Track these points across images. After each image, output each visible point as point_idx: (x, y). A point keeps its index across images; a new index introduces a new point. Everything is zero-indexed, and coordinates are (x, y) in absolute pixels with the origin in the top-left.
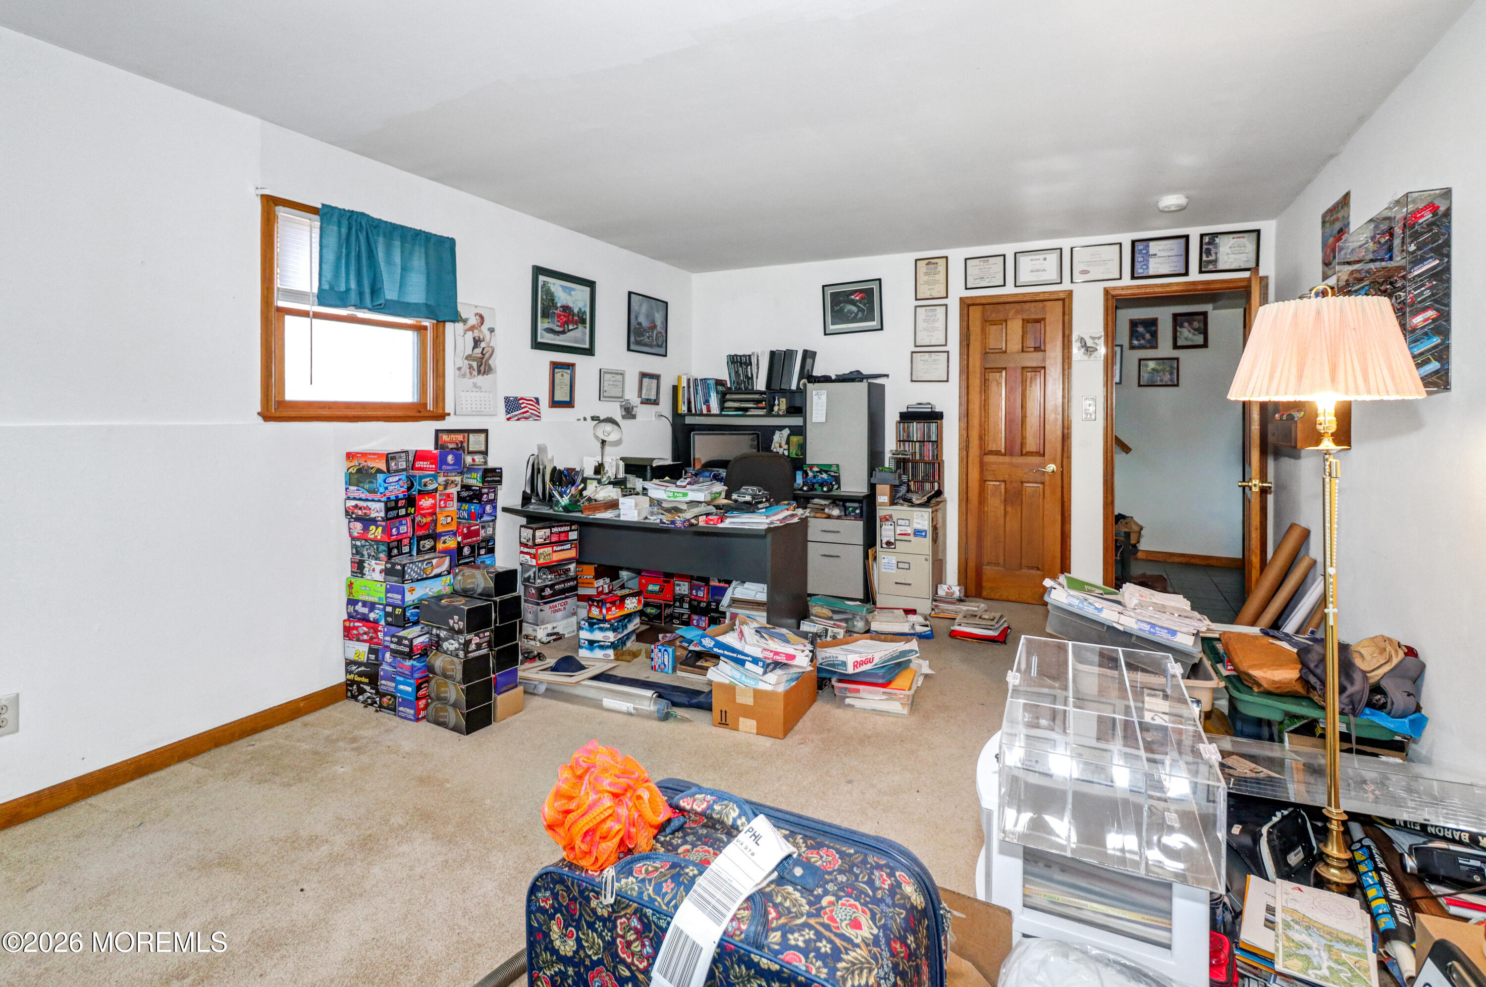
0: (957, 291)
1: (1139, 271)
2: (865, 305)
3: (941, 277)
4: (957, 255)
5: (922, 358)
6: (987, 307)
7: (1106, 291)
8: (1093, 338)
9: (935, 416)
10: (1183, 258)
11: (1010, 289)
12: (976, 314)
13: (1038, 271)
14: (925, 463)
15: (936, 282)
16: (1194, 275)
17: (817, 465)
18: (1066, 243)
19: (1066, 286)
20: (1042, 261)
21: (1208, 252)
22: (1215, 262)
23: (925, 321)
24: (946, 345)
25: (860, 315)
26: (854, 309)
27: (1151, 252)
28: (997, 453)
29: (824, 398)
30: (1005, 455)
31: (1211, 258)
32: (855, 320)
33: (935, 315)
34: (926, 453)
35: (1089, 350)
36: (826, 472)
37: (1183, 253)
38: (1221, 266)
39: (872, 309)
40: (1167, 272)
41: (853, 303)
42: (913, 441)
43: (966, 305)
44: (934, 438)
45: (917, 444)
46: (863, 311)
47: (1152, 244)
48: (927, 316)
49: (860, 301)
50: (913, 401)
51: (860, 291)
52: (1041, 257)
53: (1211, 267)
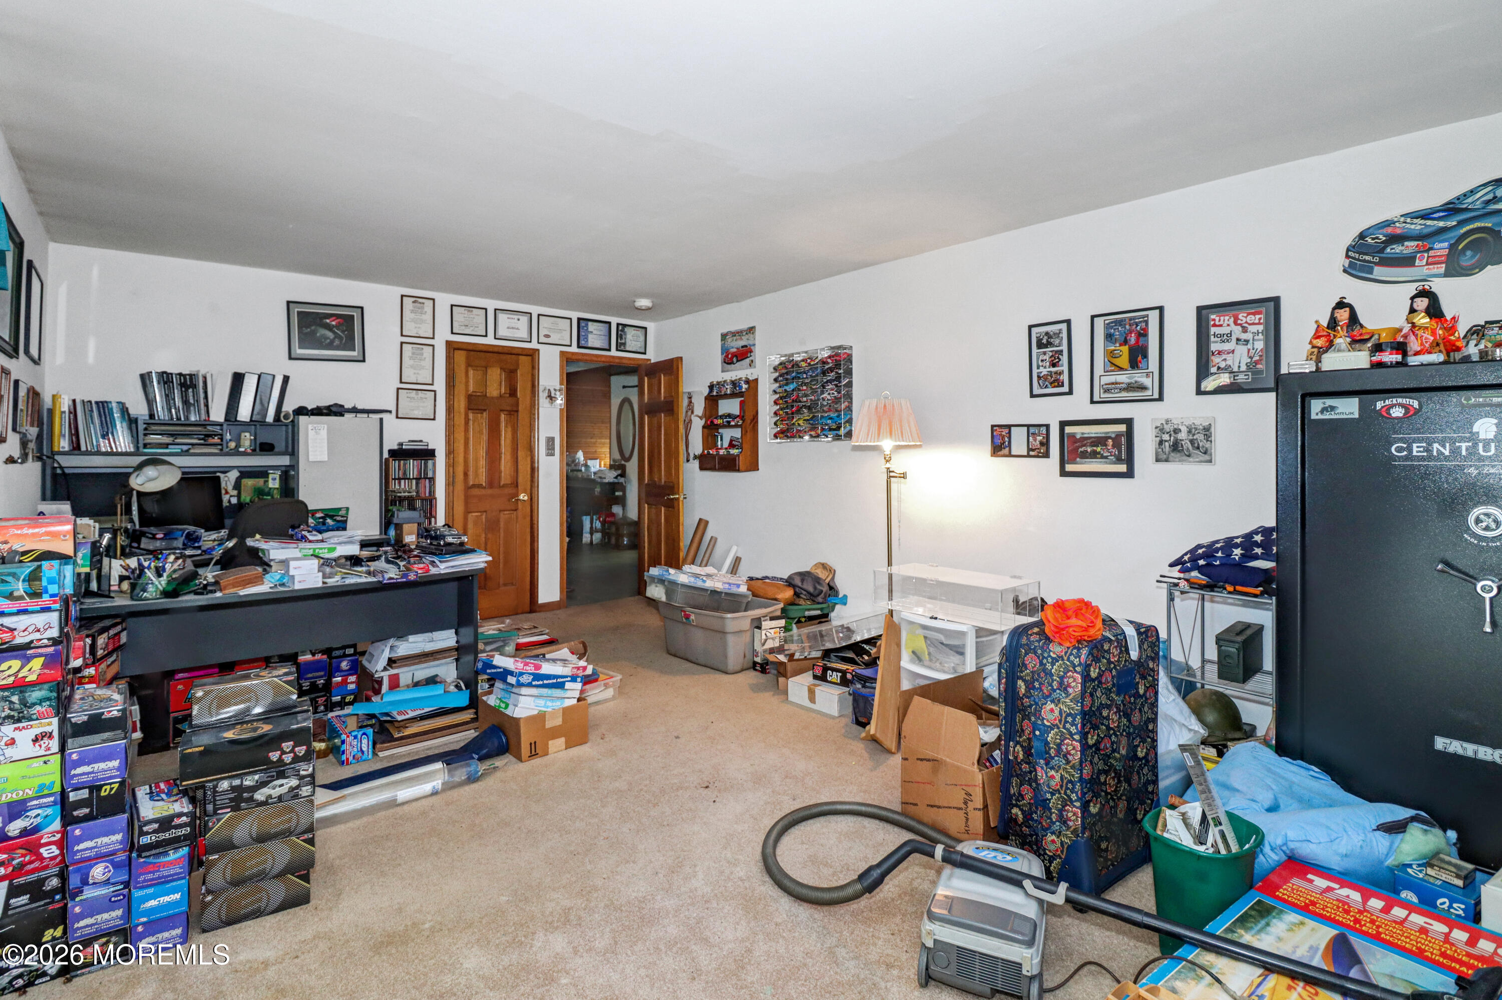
0: (443, 335)
1: (582, 343)
2: (343, 332)
3: (429, 317)
4: (444, 300)
5: (409, 395)
6: (472, 353)
7: (562, 353)
8: (555, 390)
9: (428, 454)
10: (607, 338)
11: (490, 340)
12: (460, 357)
13: (513, 328)
14: (422, 500)
15: (422, 321)
16: (614, 353)
17: (322, 510)
18: (535, 310)
19: (534, 345)
20: (516, 321)
21: (621, 338)
22: (624, 344)
23: (411, 358)
24: (432, 384)
25: (337, 342)
26: (330, 335)
27: (590, 330)
28: (480, 486)
29: (324, 433)
30: (485, 488)
31: (623, 341)
32: (330, 346)
33: (422, 354)
34: (421, 490)
35: (551, 398)
36: (331, 517)
37: (607, 334)
38: (628, 349)
39: (351, 338)
40: (598, 346)
41: (329, 327)
42: (409, 479)
43: (451, 347)
44: (430, 475)
45: (414, 482)
46: (340, 338)
47: (590, 323)
48: (413, 353)
49: (337, 326)
50: (404, 439)
51: (338, 316)
52: (516, 317)
53: (622, 348)
